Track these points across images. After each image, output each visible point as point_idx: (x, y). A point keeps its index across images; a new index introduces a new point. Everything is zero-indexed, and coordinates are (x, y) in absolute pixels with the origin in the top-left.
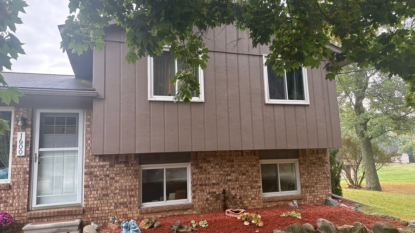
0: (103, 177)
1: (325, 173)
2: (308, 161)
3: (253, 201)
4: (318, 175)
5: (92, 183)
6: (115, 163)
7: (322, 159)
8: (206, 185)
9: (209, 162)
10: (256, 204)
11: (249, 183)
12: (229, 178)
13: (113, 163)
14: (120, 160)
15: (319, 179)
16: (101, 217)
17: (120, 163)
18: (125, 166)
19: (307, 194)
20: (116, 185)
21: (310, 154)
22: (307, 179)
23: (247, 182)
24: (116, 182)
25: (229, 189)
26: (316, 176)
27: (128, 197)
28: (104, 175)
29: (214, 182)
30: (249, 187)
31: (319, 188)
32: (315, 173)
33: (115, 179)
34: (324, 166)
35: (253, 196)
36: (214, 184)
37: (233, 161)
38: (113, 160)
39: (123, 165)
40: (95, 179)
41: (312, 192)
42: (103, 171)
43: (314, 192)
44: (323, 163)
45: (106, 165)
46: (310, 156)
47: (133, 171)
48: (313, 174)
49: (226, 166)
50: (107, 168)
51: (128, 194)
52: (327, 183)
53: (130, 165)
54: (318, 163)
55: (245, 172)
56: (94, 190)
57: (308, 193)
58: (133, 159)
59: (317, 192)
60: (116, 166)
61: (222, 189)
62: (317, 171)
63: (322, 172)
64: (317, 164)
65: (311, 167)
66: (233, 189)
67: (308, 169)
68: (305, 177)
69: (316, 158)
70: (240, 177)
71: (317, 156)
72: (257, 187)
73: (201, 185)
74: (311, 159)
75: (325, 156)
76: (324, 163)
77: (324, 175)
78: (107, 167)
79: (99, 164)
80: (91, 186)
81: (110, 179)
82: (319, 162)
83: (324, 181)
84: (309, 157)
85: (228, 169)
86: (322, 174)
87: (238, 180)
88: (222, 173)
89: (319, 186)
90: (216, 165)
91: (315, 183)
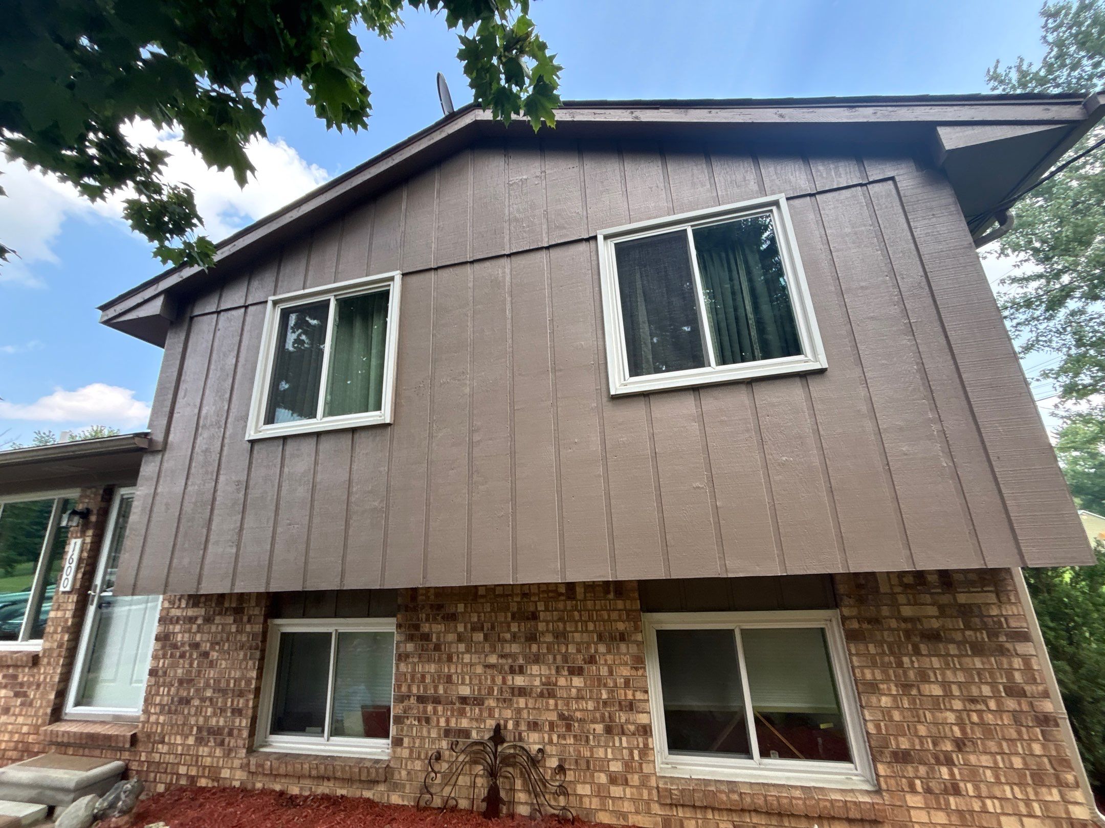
0: (187, 648)
1: (1014, 691)
2: (894, 624)
3: (616, 791)
4: (973, 700)
5: (164, 663)
6: (217, 612)
7: (981, 616)
8: (437, 701)
9: (452, 617)
10: (627, 807)
11: (596, 709)
12: (519, 681)
13: (211, 613)
14: (226, 605)
15: (982, 724)
16: (164, 765)
17: (225, 614)
18: (235, 621)
19: (913, 800)
20: (209, 673)
21: (898, 589)
22: (897, 716)
23: (591, 705)
24: (212, 665)
25: (517, 724)
26: (958, 705)
27: (229, 714)
28: (190, 645)
29: (465, 691)
30: (599, 728)
31: (989, 773)
32: (945, 685)
33: (210, 657)
34: (1002, 651)
35: (616, 767)
36: (464, 700)
37: (534, 617)
38: (213, 605)
39: (230, 620)
40: (172, 654)
41: (946, 792)
42: (190, 631)
43: (956, 791)
44: (993, 634)
45: (196, 618)
46: (902, 599)
47: (248, 637)
48: (937, 691)
49: (508, 636)
50: (199, 626)
51: (229, 704)
52: (1044, 747)
53: (245, 619)
54: (958, 636)
55: (579, 661)
56: (164, 685)
57: (913, 790)
58: (253, 603)
59: (979, 797)
60: (218, 619)
61: (491, 723)
62: (962, 679)
63: (993, 685)
64: (952, 641)
65: (917, 652)
66: (534, 726)
67: (900, 664)
68: (885, 701)
69: (941, 608)
70: (562, 682)
71: (945, 599)
72: (632, 728)
73: (421, 699)
74: (907, 611)
75: (1004, 599)
76: (1003, 638)
77: (1011, 704)
78: (200, 621)
79: (184, 614)
80: (160, 673)
81: (200, 655)
82: (968, 633)
83: (1019, 733)
84: (895, 605)
85: (515, 648)
86: (996, 697)
87: (551, 695)
88: (493, 659)
89: (986, 760)
90: (473, 629)
91: (960, 745)
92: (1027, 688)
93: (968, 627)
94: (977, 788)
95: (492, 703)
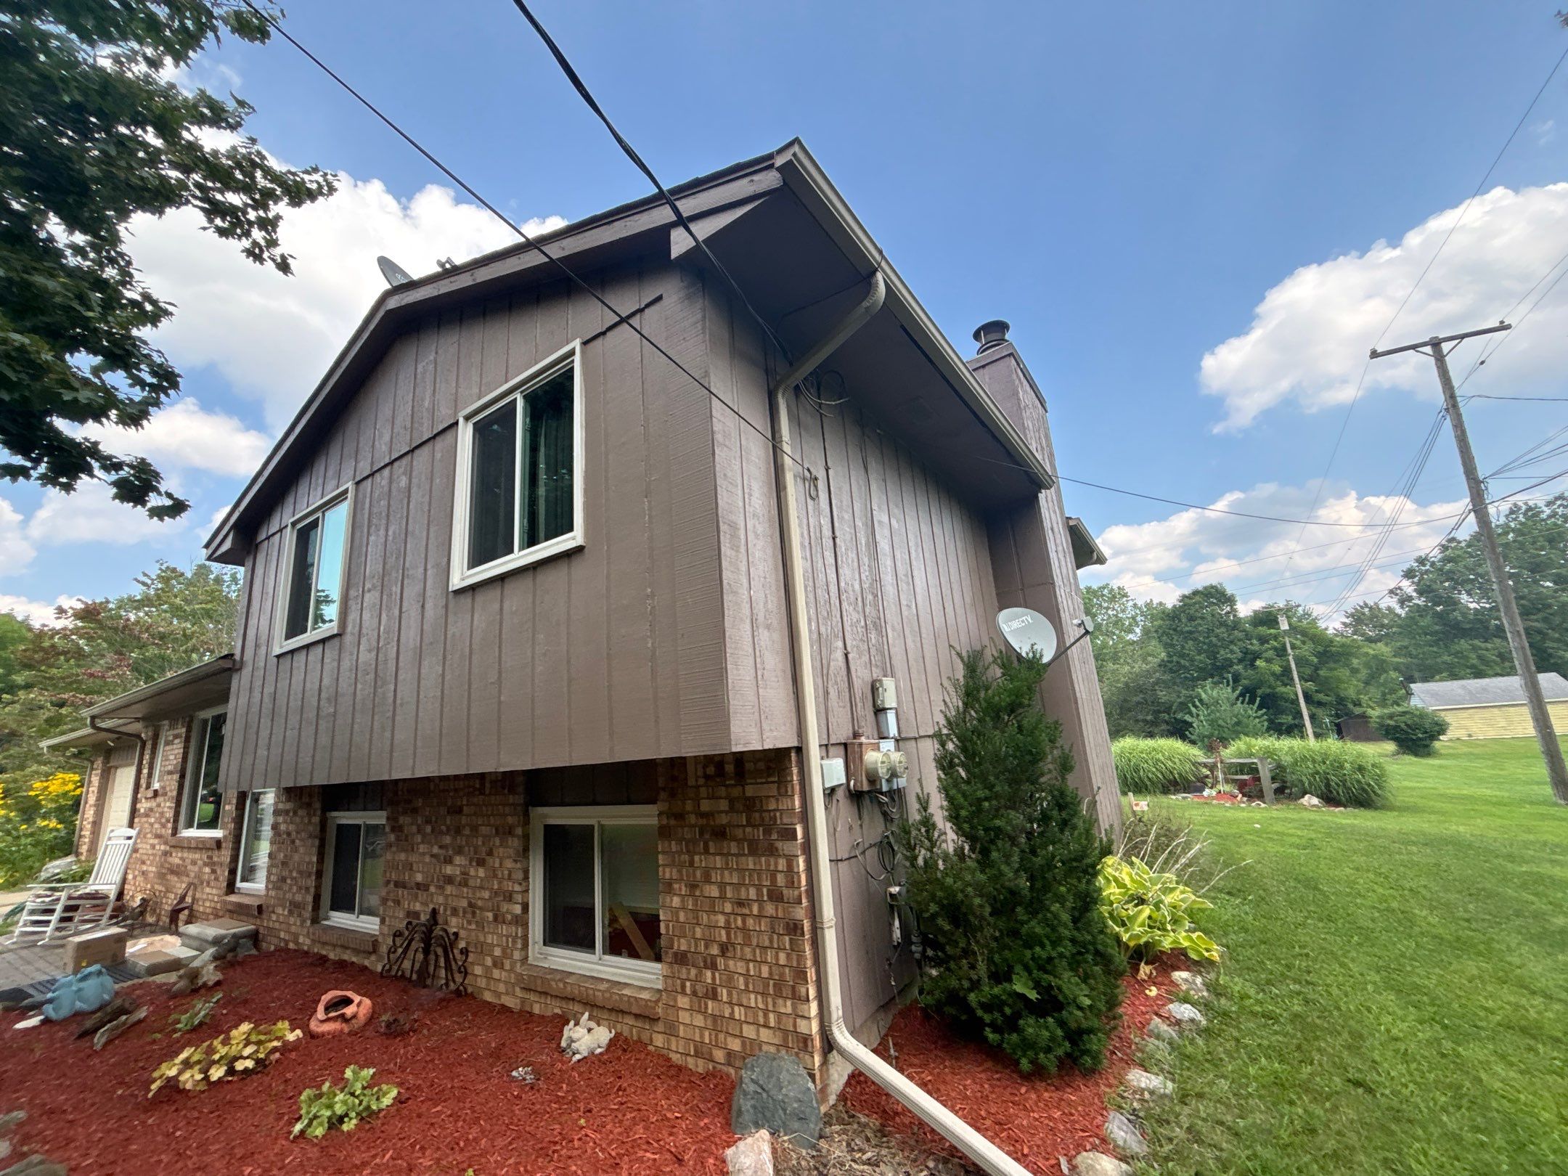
0: (285, 836)
1: (776, 896)
2: (692, 819)
3: (496, 973)
4: (740, 904)
5: (275, 848)
6: (299, 806)
7: (762, 811)
8: (404, 886)
9: (415, 811)
10: (502, 988)
11: (490, 898)
12: (449, 870)
15: (744, 929)
16: (274, 930)
17: (303, 807)
18: (307, 814)
19: (683, 1002)
20: (295, 858)
21: (701, 781)
22: (682, 917)
23: (486, 895)
24: (296, 850)
25: (445, 910)
26: (728, 908)
29: (419, 878)
30: (490, 915)
31: (741, 979)
32: (722, 886)
33: (296, 844)
34: (772, 851)
35: (497, 952)
36: (418, 886)
37: (459, 811)
41: (706, 996)
42: (286, 822)
43: (714, 996)
44: (768, 832)
46: (703, 791)
47: (314, 828)
48: (714, 892)
49: (444, 828)
50: (291, 817)
51: (304, 883)
52: (788, 956)
53: (312, 811)
54: (739, 833)
55: (483, 853)
56: (274, 866)
57: (683, 992)
58: (316, 798)
59: (730, 1003)
60: (299, 812)
61: (431, 906)
62: (735, 881)
63: (759, 888)
64: (734, 839)
65: (706, 851)
66: (455, 912)
67: (692, 863)
68: (676, 901)
69: (732, 801)
70: (472, 872)
71: (736, 792)
72: (509, 917)
73: (396, 884)
74: (705, 806)
75: (783, 790)
76: (774, 836)
77: (770, 909)
81: (291, 842)
82: (748, 830)
83: (771, 941)
84: (697, 800)
85: (447, 840)
86: (759, 901)
87: (466, 885)
88: (436, 850)
89: (740, 967)
90: (426, 822)
91: (724, 949)
92: (785, 891)
93: (749, 824)
94: (730, 994)
95: (432, 889)
